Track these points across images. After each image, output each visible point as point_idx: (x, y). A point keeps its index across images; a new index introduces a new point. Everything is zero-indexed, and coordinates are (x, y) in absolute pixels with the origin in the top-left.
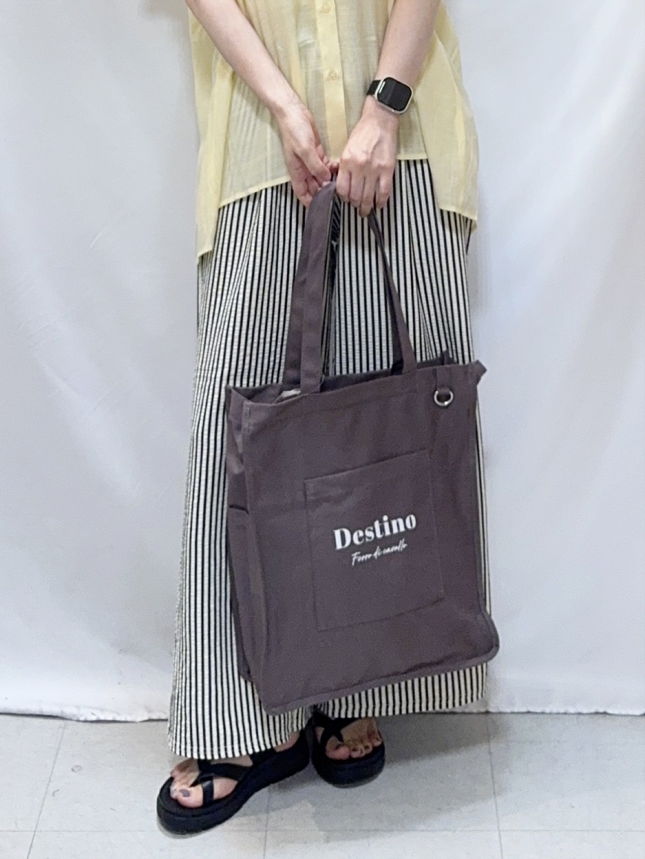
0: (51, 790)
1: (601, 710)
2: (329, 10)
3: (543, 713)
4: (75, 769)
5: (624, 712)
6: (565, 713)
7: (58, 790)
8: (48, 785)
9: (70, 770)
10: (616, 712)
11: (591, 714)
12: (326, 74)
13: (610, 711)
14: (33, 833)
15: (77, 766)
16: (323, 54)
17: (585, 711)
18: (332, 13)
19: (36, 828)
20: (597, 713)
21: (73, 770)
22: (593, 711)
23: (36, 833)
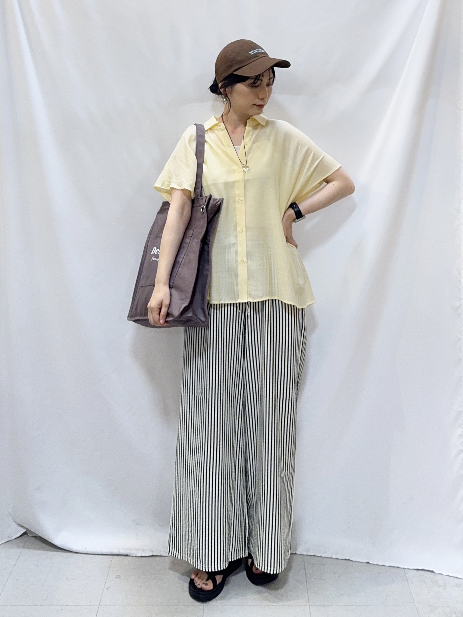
0: (106, 586)
1: (348, 558)
2: (243, 231)
3: (321, 557)
4: (117, 577)
5: (358, 560)
6: (331, 558)
7: (110, 587)
8: (105, 584)
9: (115, 577)
10: (355, 560)
11: (343, 559)
12: (239, 260)
13: (352, 559)
14: (98, 607)
15: (118, 576)
16: (239, 251)
17: (340, 558)
18: (244, 232)
19: (99, 604)
20: (345, 559)
21: (116, 577)
22: (344, 558)
23: (100, 607)
